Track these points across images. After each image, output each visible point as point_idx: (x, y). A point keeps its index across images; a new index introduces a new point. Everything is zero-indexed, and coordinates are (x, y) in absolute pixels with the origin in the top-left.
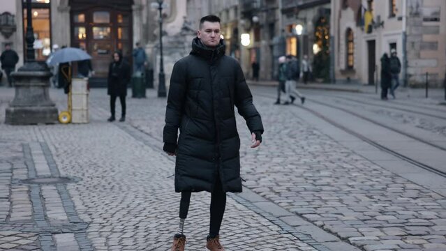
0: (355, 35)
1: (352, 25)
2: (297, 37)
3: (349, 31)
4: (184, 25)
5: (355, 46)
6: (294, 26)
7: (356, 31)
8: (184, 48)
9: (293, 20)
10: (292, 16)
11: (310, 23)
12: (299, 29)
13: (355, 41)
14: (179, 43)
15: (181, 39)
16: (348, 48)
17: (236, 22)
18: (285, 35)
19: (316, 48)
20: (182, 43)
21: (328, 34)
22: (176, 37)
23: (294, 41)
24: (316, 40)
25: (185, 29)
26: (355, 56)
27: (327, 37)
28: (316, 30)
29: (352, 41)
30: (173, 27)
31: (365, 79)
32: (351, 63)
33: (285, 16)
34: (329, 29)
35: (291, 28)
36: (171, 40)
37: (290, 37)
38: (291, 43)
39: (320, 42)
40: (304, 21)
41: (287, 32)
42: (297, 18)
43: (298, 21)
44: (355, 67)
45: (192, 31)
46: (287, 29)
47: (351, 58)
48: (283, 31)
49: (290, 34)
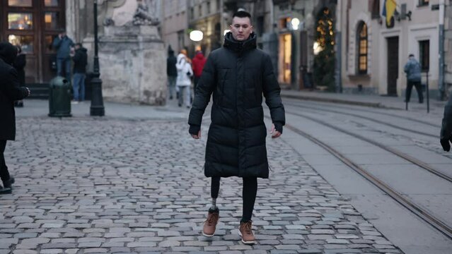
0: (369, 31)
1: (366, 17)
2: (292, 33)
3: (361, 25)
4: (138, 10)
5: (369, 44)
6: (288, 20)
7: (372, 25)
8: (137, 43)
9: (287, 12)
10: (287, 7)
11: (309, 16)
12: (295, 24)
13: (369, 38)
14: (130, 35)
15: (133, 31)
16: (359, 48)
17: (218, 16)
18: (277, 30)
19: (317, 48)
20: (136, 36)
21: (333, 29)
22: (126, 27)
23: (288, 38)
24: (317, 37)
25: (139, 16)
26: (369, 57)
27: (331, 33)
28: (317, 25)
29: (366, 38)
30: (123, 13)
31: (383, 88)
32: (363, 67)
33: (277, 7)
34: (334, 23)
35: (285, 23)
36: (119, 32)
37: (283, 34)
38: (285, 40)
39: (322, 40)
40: (302, 13)
41: (280, 28)
42: (293, 9)
43: (294, 13)
44: (369, 72)
45: (150, 20)
46: (280, 24)
47: (363, 60)
48: (275, 26)
49: (284, 30)
